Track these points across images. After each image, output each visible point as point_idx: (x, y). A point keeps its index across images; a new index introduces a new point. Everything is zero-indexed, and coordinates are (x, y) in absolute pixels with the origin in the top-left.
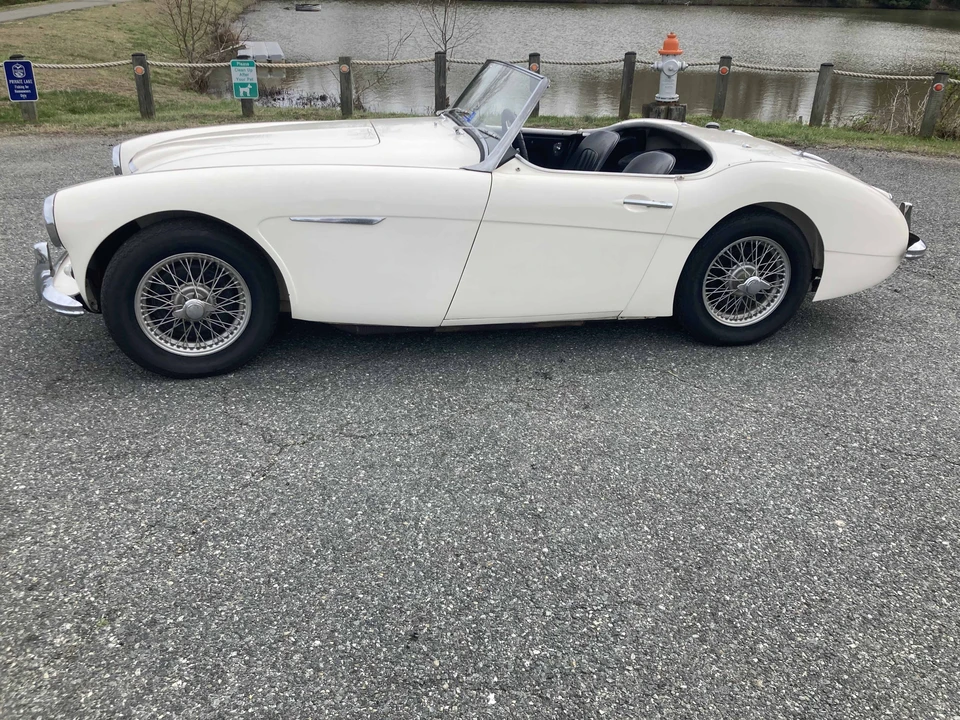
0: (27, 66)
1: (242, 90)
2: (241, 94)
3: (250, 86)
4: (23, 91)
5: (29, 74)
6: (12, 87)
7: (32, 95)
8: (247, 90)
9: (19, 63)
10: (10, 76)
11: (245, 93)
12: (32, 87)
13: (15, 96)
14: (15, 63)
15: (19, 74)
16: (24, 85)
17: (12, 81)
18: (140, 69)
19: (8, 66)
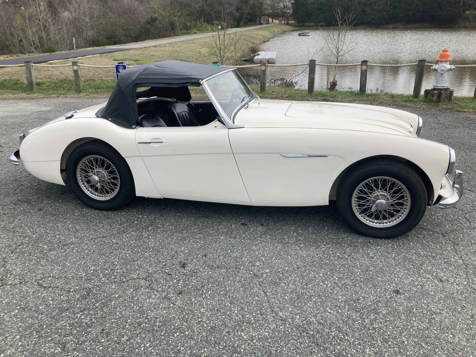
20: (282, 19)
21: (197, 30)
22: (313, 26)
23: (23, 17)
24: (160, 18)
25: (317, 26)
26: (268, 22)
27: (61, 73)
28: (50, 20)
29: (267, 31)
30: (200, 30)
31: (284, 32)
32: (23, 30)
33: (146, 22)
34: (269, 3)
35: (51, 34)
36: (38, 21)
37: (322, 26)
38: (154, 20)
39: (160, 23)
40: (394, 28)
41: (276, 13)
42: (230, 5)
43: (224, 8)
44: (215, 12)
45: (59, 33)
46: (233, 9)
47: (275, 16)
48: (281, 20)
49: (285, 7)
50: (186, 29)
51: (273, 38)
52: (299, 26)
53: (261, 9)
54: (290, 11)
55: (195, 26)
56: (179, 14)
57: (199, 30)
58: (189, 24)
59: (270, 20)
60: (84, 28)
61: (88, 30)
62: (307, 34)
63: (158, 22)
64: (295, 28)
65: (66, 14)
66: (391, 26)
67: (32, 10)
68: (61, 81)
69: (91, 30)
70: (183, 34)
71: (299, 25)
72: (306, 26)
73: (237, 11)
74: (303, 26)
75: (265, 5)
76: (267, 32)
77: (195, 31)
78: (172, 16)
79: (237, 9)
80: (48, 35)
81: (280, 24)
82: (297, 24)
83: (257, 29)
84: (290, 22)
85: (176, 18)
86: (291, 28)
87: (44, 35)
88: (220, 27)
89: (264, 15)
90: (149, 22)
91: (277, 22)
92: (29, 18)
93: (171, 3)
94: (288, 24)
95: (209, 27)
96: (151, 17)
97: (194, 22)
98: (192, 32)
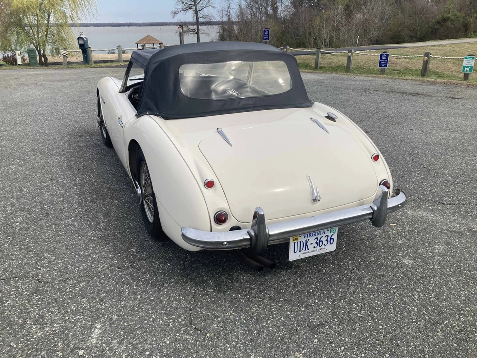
0: (387, 55)
1: (466, 69)
2: (465, 70)
3: (470, 68)
4: (383, 64)
5: (387, 59)
6: (380, 62)
7: (385, 66)
8: (468, 69)
9: (385, 54)
10: (381, 58)
11: (467, 70)
12: (387, 62)
13: (380, 65)
15: (384, 58)
16: (384, 62)
17: (381, 60)
19: (381, 55)
23: (322, 19)
27: (340, 61)
28: (343, 22)
32: (319, 30)
33: (436, 23)
35: (341, 34)
36: (333, 22)
39: (451, 24)
45: (348, 33)
60: (371, 28)
61: (375, 30)
63: (449, 23)
65: (359, 16)
67: (331, 12)
68: (338, 67)
69: (377, 31)
78: (468, 18)
80: (339, 35)
85: (471, 20)
87: (335, 34)
92: (327, 20)
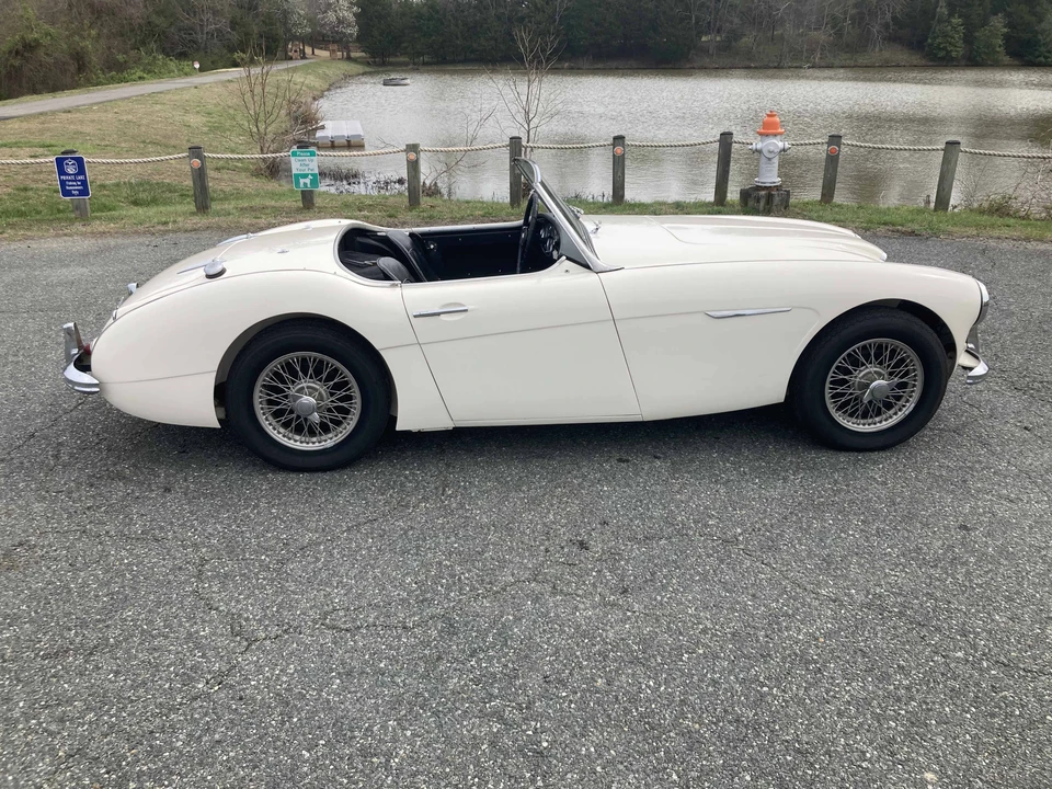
0: (80, 161)
1: (302, 181)
3: (311, 177)
4: (74, 187)
5: (81, 171)
6: (63, 183)
7: (84, 192)
8: (308, 181)
9: (72, 158)
10: (62, 172)
11: (305, 184)
12: (84, 183)
13: (66, 192)
14: (67, 158)
15: (71, 170)
16: (75, 181)
17: (63, 177)
18: (197, 162)
19: (60, 162)
20: (336, 47)
21: (144, 71)
22: (406, 64)
24: (46, 41)
25: (414, 64)
26: (304, 54)
29: (310, 74)
30: (151, 72)
31: (348, 77)
33: (10, 52)
34: (302, 12)
37: (425, 64)
38: (29, 47)
39: (47, 54)
40: (572, 68)
41: (320, 33)
42: (215, 13)
43: (202, 20)
44: (180, 30)
46: (223, 23)
47: (319, 40)
48: (334, 51)
49: (340, 21)
50: (116, 71)
51: (329, 90)
52: (375, 64)
53: (285, 24)
54: (353, 31)
55: (138, 61)
56: (93, 32)
57: (149, 72)
58: (121, 58)
59: (308, 50)
62: (403, 82)
63: (41, 52)
64: (367, 69)
66: (567, 64)
70: (112, 81)
71: (375, 62)
72: (391, 64)
73: (233, 29)
74: (384, 64)
75: (295, 17)
76: (311, 77)
77: (139, 74)
78: (77, 38)
79: (234, 24)
81: (333, 59)
82: (369, 60)
83: (287, 70)
84: (353, 55)
85: (88, 43)
86: (360, 68)
88: (197, 66)
89: (294, 38)
90: (17, 53)
91: (325, 54)
93: (70, 6)
94: (349, 58)
95: (172, 65)
96: (23, 38)
97: (133, 53)
98: (133, 77)
